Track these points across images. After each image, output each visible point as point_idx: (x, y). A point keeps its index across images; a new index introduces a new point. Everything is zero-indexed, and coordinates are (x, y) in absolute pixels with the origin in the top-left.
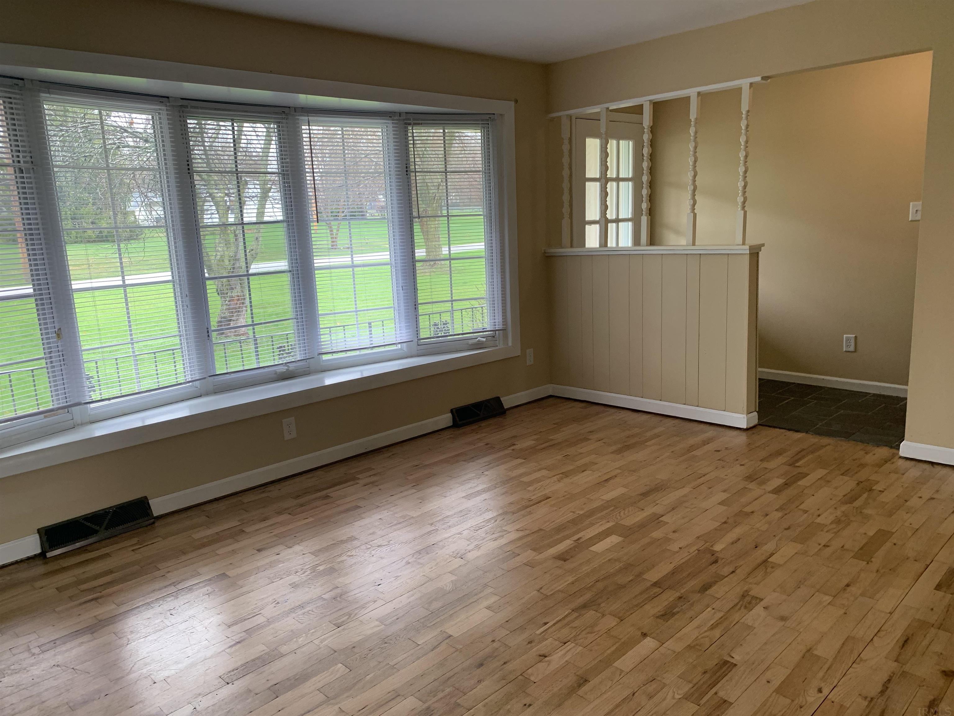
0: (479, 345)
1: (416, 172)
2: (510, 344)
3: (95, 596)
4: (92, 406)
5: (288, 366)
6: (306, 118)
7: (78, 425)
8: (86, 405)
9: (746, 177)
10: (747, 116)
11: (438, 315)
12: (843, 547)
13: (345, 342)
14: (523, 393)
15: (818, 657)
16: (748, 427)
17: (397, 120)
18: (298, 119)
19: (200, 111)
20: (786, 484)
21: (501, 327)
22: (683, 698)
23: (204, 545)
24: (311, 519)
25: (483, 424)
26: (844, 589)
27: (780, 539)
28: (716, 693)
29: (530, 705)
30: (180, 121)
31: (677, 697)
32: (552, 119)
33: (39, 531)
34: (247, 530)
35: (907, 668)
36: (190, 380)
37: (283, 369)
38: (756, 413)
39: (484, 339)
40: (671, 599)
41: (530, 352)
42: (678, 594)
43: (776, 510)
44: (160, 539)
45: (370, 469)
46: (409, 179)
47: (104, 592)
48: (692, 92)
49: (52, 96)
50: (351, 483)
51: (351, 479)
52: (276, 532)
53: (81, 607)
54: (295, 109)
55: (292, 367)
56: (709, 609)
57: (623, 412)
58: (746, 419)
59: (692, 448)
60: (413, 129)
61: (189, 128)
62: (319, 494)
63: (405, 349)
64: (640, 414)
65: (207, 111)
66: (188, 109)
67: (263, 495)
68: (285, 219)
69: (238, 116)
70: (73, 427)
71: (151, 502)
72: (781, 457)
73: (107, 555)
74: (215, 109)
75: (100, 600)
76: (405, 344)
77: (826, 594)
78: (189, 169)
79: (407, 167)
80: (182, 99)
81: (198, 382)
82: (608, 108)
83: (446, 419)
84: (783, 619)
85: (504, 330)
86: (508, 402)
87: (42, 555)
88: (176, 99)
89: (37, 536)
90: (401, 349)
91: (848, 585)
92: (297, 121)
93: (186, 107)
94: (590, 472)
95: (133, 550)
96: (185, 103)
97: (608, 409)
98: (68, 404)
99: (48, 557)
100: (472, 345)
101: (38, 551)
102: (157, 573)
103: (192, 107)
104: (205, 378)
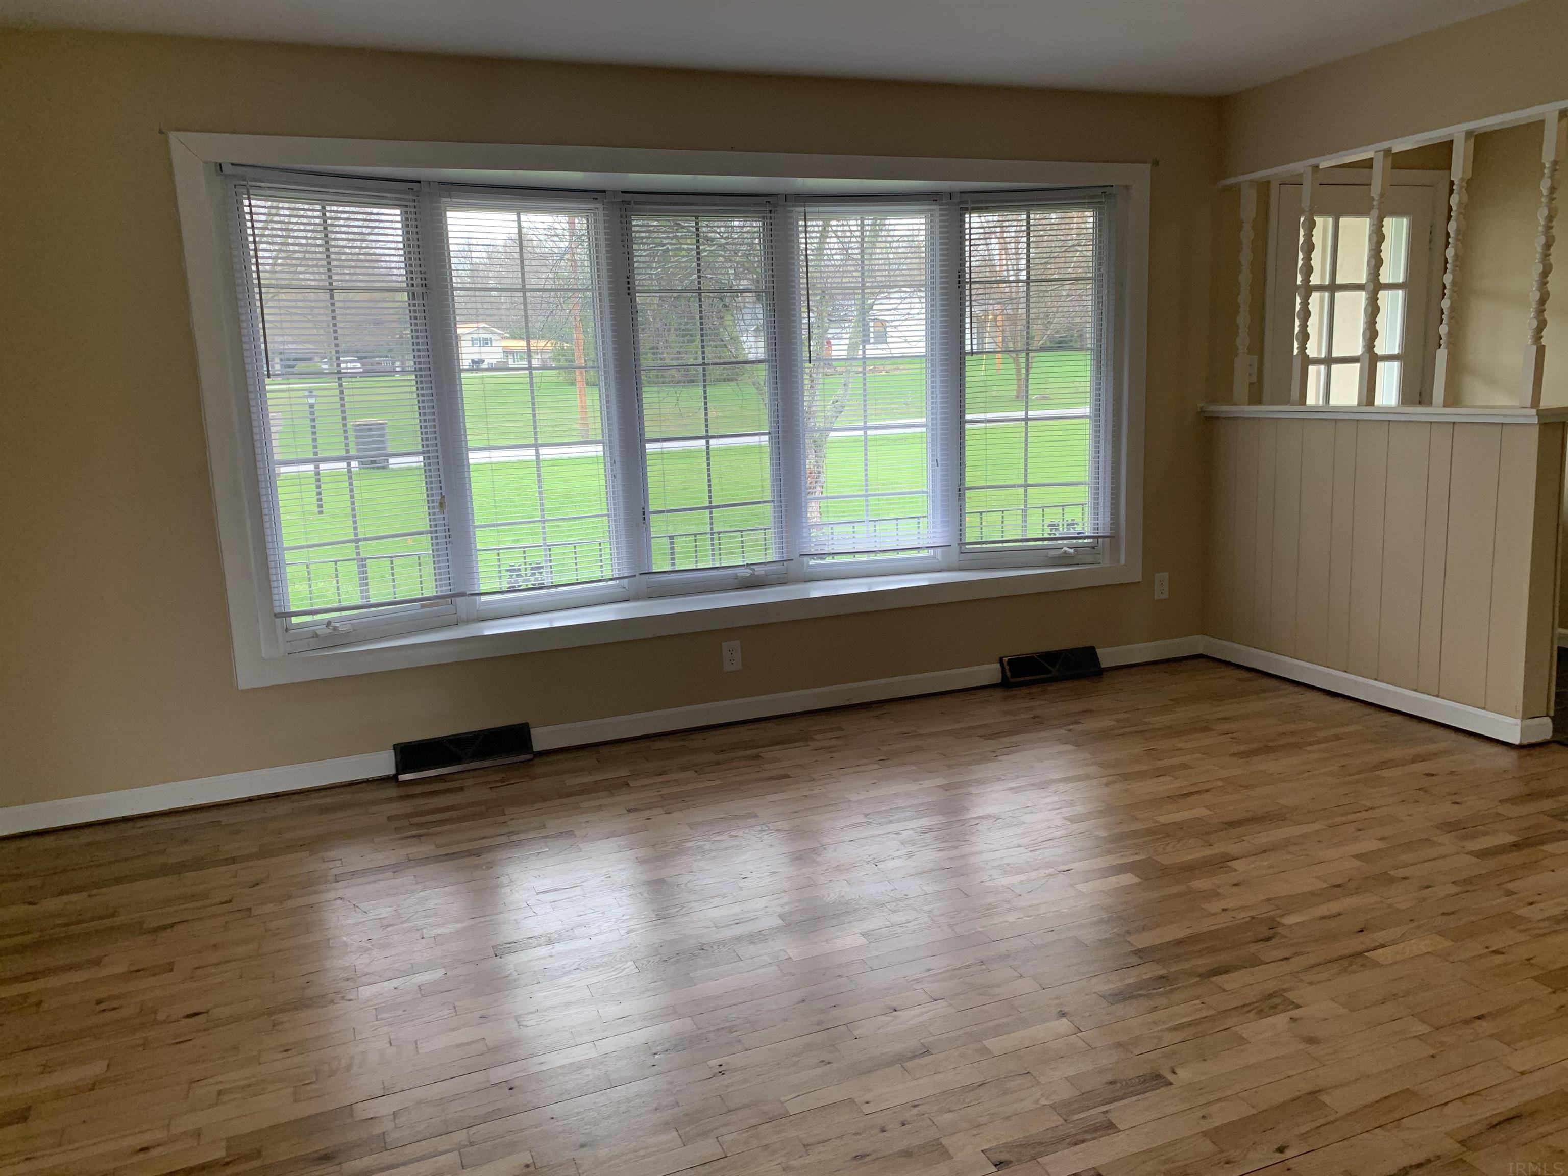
0: (1064, 560)
1: (971, 283)
2: (1123, 562)
3: (422, 832)
4: (484, 598)
5: (753, 570)
6: (802, 209)
7: (462, 621)
8: (473, 597)
9: (1546, 283)
10: (1554, 171)
11: (1060, 509)
12: (1529, 959)
13: (854, 540)
14: (1144, 645)
15: (1324, 1105)
16: (1525, 742)
17: (947, 204)
18: (792, 211)
19: (649, 207)
20: (1515, 846)
21: (1107, 532)
22: (1051, 1106)
23: (570, 795)
24: (718, 782)
25: (1053, 687)
26: (1467, 1022)
27: (1419, 927)
28: (1106, 1112)
29: (829, 1063)
30: (621, 222)
31: (1044, 1101)
32: (1229, 188)
33: (395, 747)
34: (632, 784)
35: (1469, 1157)
36: (617, 576)
37: (747, 572)
38: (1548, 720)
39: (1072, 551)
40: (1145, 977)
41: (1162, 578)
42: (1163, 972)
43: (1452, 883)
44: (527, 779)
45: (840, 729)
46: (963, 293)
47: (432, 831)
48: (1457, 132)
49: (454, 200)
50: (801, 744)
51: (806, 738)
52: (665, 791)
53: (404, 841)
54: (786, 197)
55: (759, 570)
56: (1197, 1002)
57: (1310, 695)
58: (1519, 728)
59: (1385, 764)
60: (970, 217)
61: (634, 232)
62: (749, 752)
63: (939, 557)
64: (1337, 700)
65: (655, 207)
66: (631, 206)
67: (682, 743)
68: (766, 357)
69: (704, 211)
70: (456, 624)
71: (533, 731)
72: (1550, 800)
73: (461, 789)
74: (670, 204)
75: (422, 839)
76: (939, 550)
77: (1424, 1022)
78: (629, 289)
79: (959, 277)
80: (623, 192)
81: (626, 580)
82: (1316, 167)
83: (990, 672)
84: (1311, 1041)
85: (1112, 538)
86: (1108, 656)
87: (393, 779)
88: (614, 192)
89: (392, 753)
90: (933, 557)
91: (1479, 1018)
92: (790, 215)
93: (629, 203)
94: (1170, 778)
95: (490, 788)
96: (628, 197)
97: (1285, 686)
98: (452, 592)
99: (400, 780)
100: (1053, 558)
101: (392, 772)
102: (501, 819)
103: (636, 203)
104: (635, 576)
